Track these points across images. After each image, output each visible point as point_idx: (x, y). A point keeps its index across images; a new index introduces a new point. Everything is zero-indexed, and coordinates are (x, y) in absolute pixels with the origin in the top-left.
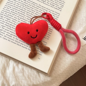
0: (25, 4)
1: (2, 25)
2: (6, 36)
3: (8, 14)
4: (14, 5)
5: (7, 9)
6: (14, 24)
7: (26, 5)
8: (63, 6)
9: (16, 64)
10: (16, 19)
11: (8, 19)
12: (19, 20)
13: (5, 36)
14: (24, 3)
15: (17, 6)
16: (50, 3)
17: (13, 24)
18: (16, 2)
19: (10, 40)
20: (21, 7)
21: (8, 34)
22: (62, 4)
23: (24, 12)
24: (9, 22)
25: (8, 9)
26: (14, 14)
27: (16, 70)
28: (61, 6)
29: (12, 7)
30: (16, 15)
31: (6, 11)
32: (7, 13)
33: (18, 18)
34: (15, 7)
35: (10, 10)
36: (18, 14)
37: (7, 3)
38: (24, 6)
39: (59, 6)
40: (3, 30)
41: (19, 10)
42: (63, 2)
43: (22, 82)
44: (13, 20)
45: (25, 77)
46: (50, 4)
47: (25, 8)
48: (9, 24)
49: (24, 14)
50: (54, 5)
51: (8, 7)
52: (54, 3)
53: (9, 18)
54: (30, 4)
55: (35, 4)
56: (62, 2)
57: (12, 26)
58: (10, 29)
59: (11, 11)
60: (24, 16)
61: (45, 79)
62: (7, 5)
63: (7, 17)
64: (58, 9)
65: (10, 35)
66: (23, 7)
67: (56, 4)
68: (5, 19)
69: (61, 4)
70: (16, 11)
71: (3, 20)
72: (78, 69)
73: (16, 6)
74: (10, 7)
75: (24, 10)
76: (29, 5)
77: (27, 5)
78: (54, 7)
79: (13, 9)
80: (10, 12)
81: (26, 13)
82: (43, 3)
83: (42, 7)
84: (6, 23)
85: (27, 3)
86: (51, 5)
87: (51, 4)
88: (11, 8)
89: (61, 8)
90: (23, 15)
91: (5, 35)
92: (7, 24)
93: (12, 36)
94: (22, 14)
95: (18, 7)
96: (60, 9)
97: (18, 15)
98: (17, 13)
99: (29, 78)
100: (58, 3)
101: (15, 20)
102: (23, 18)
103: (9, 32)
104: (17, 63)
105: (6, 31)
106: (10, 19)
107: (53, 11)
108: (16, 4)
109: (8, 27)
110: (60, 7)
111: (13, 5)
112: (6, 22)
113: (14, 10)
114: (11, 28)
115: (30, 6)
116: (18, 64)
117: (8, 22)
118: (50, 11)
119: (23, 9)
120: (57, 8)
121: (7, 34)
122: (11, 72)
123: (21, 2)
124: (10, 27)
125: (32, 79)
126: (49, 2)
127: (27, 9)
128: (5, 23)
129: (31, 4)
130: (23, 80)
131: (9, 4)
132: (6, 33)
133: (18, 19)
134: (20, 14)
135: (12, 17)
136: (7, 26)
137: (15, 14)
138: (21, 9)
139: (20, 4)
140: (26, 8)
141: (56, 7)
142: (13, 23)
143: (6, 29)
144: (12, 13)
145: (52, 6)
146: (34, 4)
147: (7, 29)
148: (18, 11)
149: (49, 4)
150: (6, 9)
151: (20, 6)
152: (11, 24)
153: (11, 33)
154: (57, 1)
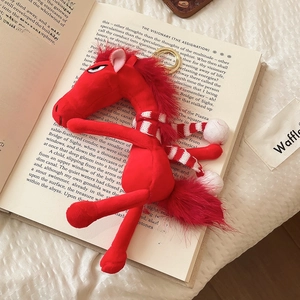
1: (61, 159)
2: (73, 188)
6: (91, 154)
8: (216, 96)
10: (95, 142)
11: (74, 144)
12: (102, 145)
13: (69, 189)
17: (87, 156)
21: (78, 183)
22: (214, 92)
24: (78, 150)
28: (212, 97)
39: (204, 99)
40: (64, 172)
42: (216, 85)
44: (87, 145)
46: (182, 94)
48: (77, 156)
50: (191, 95)
52: (192, 90)
53: (76, 140)
56: (213, 86)
57: (85, 161)
58: (82, 169)
63: (71, 138)
64: (203, 104)
65: (84, 186)
66: (111, 108)
67: (197, 92)
68: (67, 143)
69: (210, 91)
71: (61, 146)
78: (191, 100)
84: (71, 153)
87: (185, 93)
89: (211, 102)
91: (70, 185)
92: (73, 157)
93: (87, 186)
96: (208, 106)
100: (203, 88)
101: (93, 143)
103: (79, 177)
105: (71, 174)
106: (80, 142)
109: (76, 164)
110: (208, 100)
112: (70, 150)
114: (85, 167)
117: (74, 151)
120: (200, 102)
121: (75, 181)
124: (82, 164)
128: (67, 155)
132: (72, 181)
133: (101, 141)
136: (72, 163)
141: (196, 102)
142: (89, 151)
143: (70, 171)
145: (187, 99)
147: (74, 169)
152: (83, 154)
153: (84, 179)
154: (199, 84)
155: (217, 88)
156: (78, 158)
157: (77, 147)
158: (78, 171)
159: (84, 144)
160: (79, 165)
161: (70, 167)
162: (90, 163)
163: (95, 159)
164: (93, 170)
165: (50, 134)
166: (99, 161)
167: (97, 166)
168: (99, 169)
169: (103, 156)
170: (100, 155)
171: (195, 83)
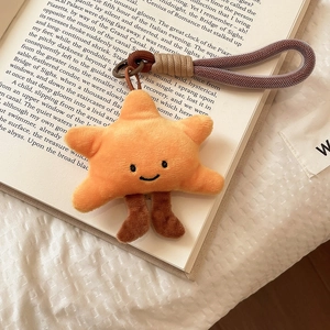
0: (110, 18)
1: (27, 92)
2: (41, 133)
3: (47, 53)
4: (69, 23)
5: (44, 35)
6: (69, 90)
7: (112, 24)
8: (248, 27)
9: (74, 233)
10: (76, 74)
11: (47, 74)
12: (86, 79)
13: (36, 134)
14: (105, 16)
15: (79, 27)
16: (200, 15)
17: (64, 92)
18: (76, 10)
19: (54, 148)
20: (94, 29)
21: (48, 128)
22: (245, 21)
23: (106, 48)
24: (51, 82)
25: (48, 37)
26: (68, 53)
27: (74, 255)
28: (242, 27)
29: (62, 28)
30: (78, 58)
31: (41, 42)
32: (43, 51)
33: (83, 69)
34: (71, 27)
35: (54, 39)
36: (85, 54)
37: (44, 13)
38: (106, 24)
39: (232, 29)
40: (30, 111)
41: (88, 39)
42: (250, 11)
43: (92, 298)
44: (65, 76)
45: (106, 283)
46: (202, 19)
47: (108, 32)
48: (50, 90)
49: (107, 56)
50: (214, 22)
51: (49, 30)
52: (216, 15)
53: (49, 69)
54: (126, 18)
55: (146, 20)
56: (245, 13)
57: (60, 99)
58: (55, 109)
59: (59, 42)
60: (104, 63)
61: (175, 292)
62: (44, 20)
64: (230, 36)
65: (56, 132)
66: (102, 30)
67: (223, 18)
68: (37, 72)
69: (240, 19)
70: (75, 44)
71: (28, 76)
72: (296, 259)
73: (75, 25)
74: (57, 30)
75: (107, 40)
76: (122, 24)
77: (116, 21)
78: (214, 29)
79: (65, 36)
80: (55, 47)
81: (112, 51)
82: (177, 15)
83: (171, 29)
84: (41, 86)
85: (118, 14)
86: (202, 23)
87: (206, 18)
88: (60, 34)
89: (241, 34)
90: (102, 57)
91: (37, 130)
92: (45, 92)
93: (61, 133)
94: (97, 55)
95: (84, 29)
96: (236, 39)
97: (83, 60)
98: (80, 51)
99: (117, 284)
100: (231, 14)
101: (73, 76)
102: (103, 70)
103: (51, 120)
104: (78, 230)
105: (40, 115)
106: (54, 72)
107: (210, 46)
108: (77, 18)
109: (47, 101)
110: (236, 31)
111: (64, 20)
112: (40, 82)
113: (70, 38)
114: (59, 107)
115: (128, 27)
116: (81, 233)
117: (46, 84)
118: (199, 44)
119: (103, 38)
120: (226, 33)
121: (44, 125)
122: (55, 261)
123: (96, 12)
124: (56, 102)
125: (127, 290)
126: (195, 13)
127: (116, 37)
128: (36, 88)
129: (129, 19)
130: (95, 293)
131: (52, 16)
132: (39, 124)
133: (84, 73)
134: (90, 56)
135: (61, 67)
136: (42, 100)
137: (73, 56)
138: (95, 38)
139: (92, 18)
140: (112, 35)
141: (221, 32)
142: (67, 86)
143: (38, 111)
144: (60, 50)
145: (209, 27)
146: (141, 17)
147: (44, 108)
148: (84, 45)
149: (197, 21)
150: (40, 34)
151: (93, 25)
152: (58, 89)
153: (57, 123)
154: (227, 8)
155: (251, 16)
156: (51, 94)
157: (50, 78)
158: (50, 111)
159: (60, 75)
160: (52, 104)
161: (38, 106)
162: (66, 102)
163: (74, 97)
164: (71, 113)
165: (16, 59)
166: (80, 100)
167: (77, 107)
168: (79, 112)
169: (85, 95)
170: (81, 92)
171: (221, 6)
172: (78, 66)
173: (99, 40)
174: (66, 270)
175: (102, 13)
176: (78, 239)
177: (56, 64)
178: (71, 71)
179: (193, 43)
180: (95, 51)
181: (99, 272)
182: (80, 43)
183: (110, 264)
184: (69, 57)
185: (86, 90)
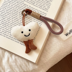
0: (18, 5)
2: (2, 32)
3: (3, 14)
4: (9, 7)
5: (3, 10)
6: (9, 22)
7: (18, 7)
8: (49, 7)
9: (10, 55)
11: (3, 18)
12: (12, 19)
14: (17, 5)
15: (11, 8)
16: (38, 5)
18: (10, 4)
19: (5, 35)
20: (14, 8)
21: (4, 31)
22: (49, 6)
23: (17, 12)
24: (4, 20)
25: (4, 10)
26: (8, 14)
27: (10, 60)
28: (48, 7)
29: (7, 8)
30: (10, 15)
31: (2, 11)
32: (3, 13)
33: (12, 17)
34: (9, 8)
35: (5, 10)
36: (12, 14)
37: (3, 5)
38: (17, 7)
39: (46, 8)
41: (13, 10)
42: (50, 4)
44: (8, 19)
45: (18, 66)
46: (39, 5)
47: (17, 9)
48: (4, 22)
49: (17, 14)
50: (42, 6)
51: (4, 8)
52: (42, 4)
53: (4, 17)
54: (22, 5)
55: (26, 6)
56: (49, 4)
57: (6, 24)
58: (5, 27)
59: (6, 11)
60: (16, 16)
62: (3, 6)
63: (3, 17)
64: (45, 9)
65: (5, 32)
66: (16, 8)
67: (44, 5)
68: (1, 18)
69: (48, 5)
70: (10, 12)
73: (10, 7)
74: (6, 8)
75: (17, 10)
76: (21, 7)
77: (19, 6)
78: (42, 8)
79: (8, 10)
80: (5, 12)
81: (18, 13)
82: (33, 5)
83: (32, 8)
84: (2, 21)
85: (20, 5)
86: (39, 7)
87: (40, 5)
88: (6, 9)
89: (48, 9)
90: (16, 14)
93: (7, 32)
94: (15, 14)
95: (12, 8)
96: (46, 10)
97: (12, 15)
98: (11, 13)
100: (46, 4)
102: (16, 17)
103: (4, 29)
105: (2, 28)
106: (5, 18)
107: (41, 12)
108: (10, 6)
110: (47, 8)
111: (7, 6)
113: (9, 10)
114: (6, 26)
115: (22, 7)
118: (38, 11)
119: (16, 10)
120: (44, 9)
121: (3, 30)
122: (6, 61)
123: (15, 4)
124: (5, 25)
125: (23, 67)
126: (37, 4)
127: (19, 10)
129: (22, 6)
130: (15, 68)
131: (4, 5)
133: (12, 18)
135: (7, 17)
136: (2, 24)
137: (10, 14)
139: (14, 5)
140: (18, 9)
141: (43, 8)
142: (8, 21)
144: (6, 13)
145: (40, 7)
146: (25, 5)
147: (3, 26)
148: (12, 12)
149: (38, 6)
150: (2, 9)
152: (6, 22)
153: (6, 30)
154: (44, 3)
156: (4, 23)
157: (4, 19)
158: (4, 27)
159: (6, 19)
160: (4, 25)
161: (1, 26)
162: (8, 25)
163: (10, 24)
164: (9, 27)
166: (11, 24)
167: (10, 26)
168: (11, 27)
169: (12, 23)
170: (11, 22)
171: (43, 3)
172: (11, 16)
173: (15, 10)
174: (9, 63)
175: (16, 4)
176: (11, 56)
177: (5, 16)
178: (9, 18)
179: (37, 11)
180: (15, 13)
181: (16, 64)
182: (11, 11)
183: (19, 62)
184: (9, 15)
185: (13, 22)
